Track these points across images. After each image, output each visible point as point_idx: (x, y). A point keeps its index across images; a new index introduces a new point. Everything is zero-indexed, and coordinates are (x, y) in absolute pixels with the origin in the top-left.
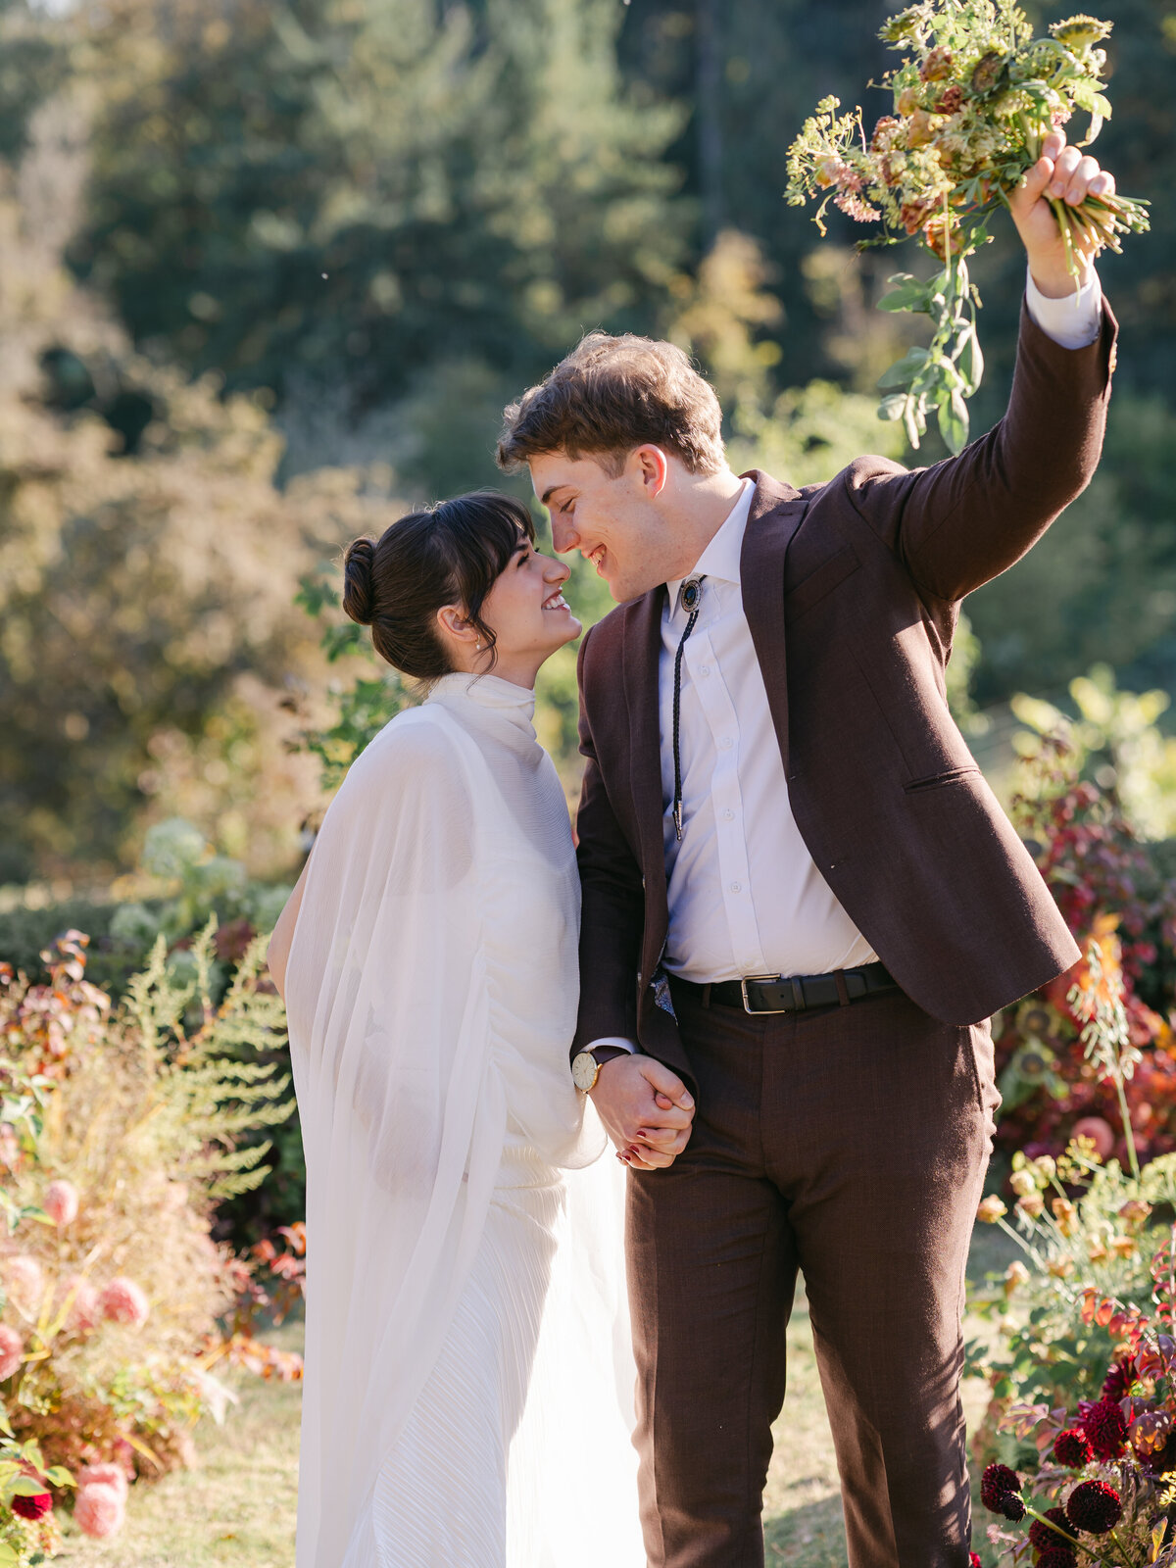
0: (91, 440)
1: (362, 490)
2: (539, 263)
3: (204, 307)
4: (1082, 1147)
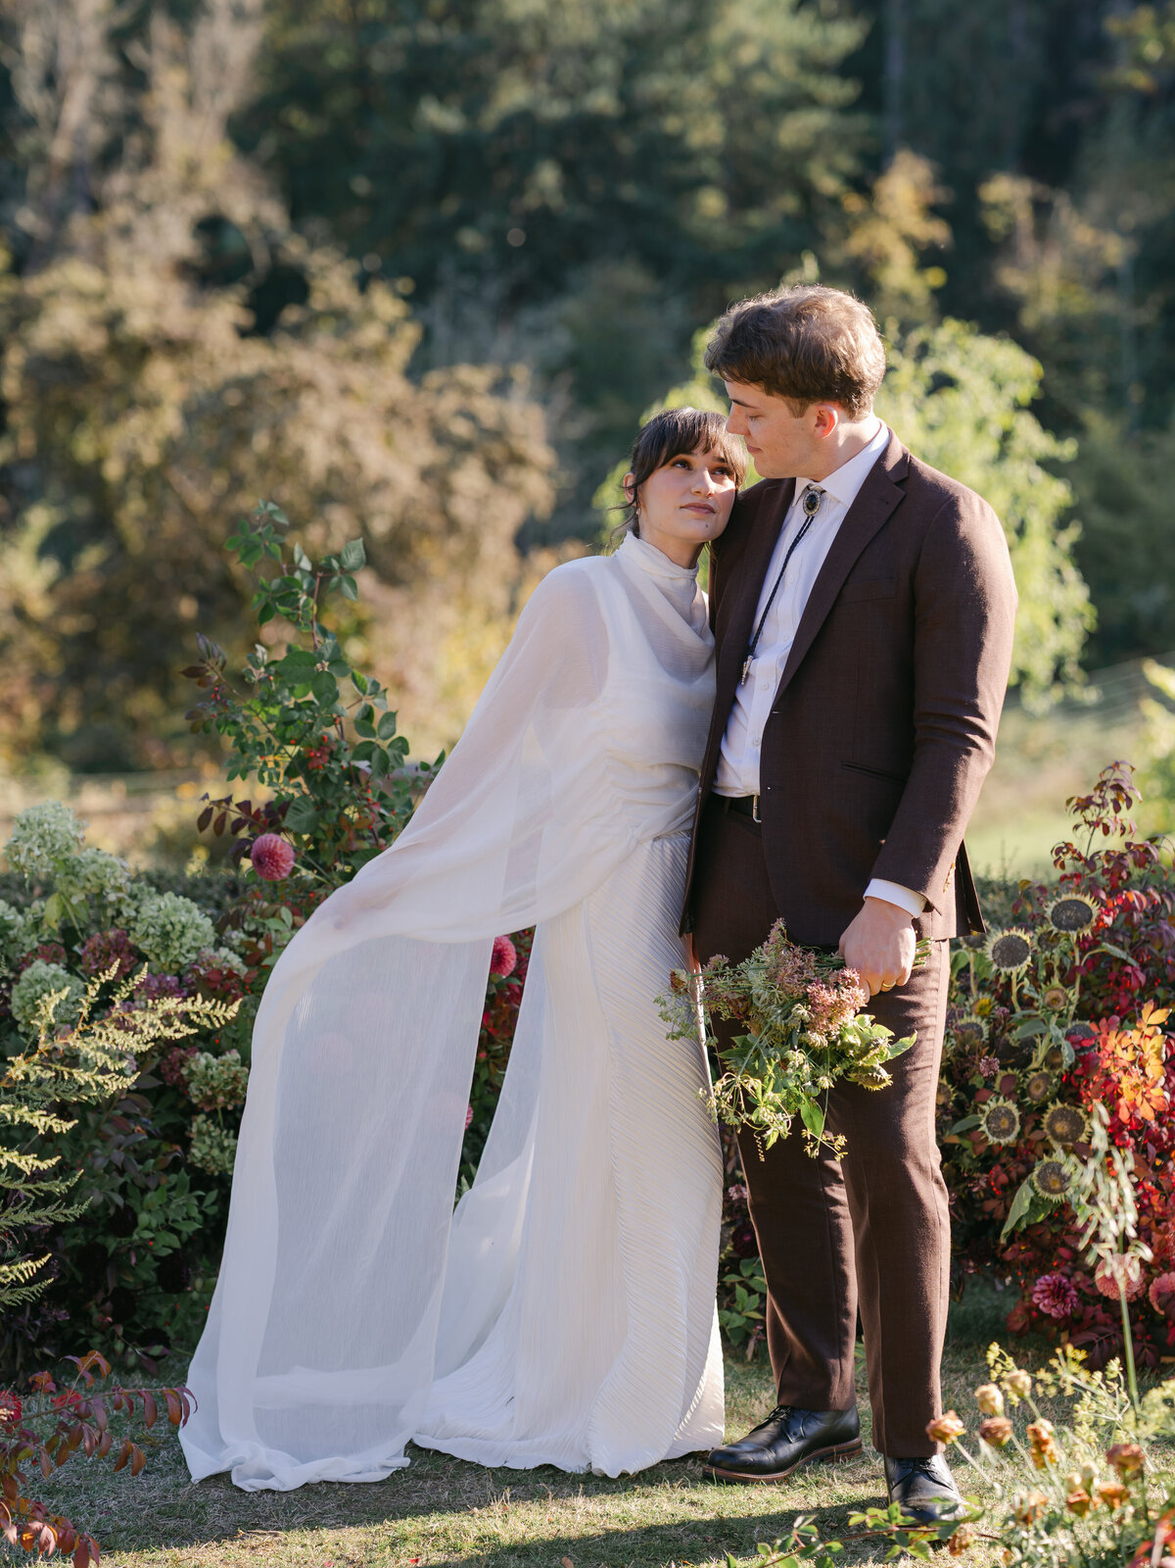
0: (224, 315)
1: (501, 387)
2: (709, 167)
3: (361, 185)
4: (1069, 1360)
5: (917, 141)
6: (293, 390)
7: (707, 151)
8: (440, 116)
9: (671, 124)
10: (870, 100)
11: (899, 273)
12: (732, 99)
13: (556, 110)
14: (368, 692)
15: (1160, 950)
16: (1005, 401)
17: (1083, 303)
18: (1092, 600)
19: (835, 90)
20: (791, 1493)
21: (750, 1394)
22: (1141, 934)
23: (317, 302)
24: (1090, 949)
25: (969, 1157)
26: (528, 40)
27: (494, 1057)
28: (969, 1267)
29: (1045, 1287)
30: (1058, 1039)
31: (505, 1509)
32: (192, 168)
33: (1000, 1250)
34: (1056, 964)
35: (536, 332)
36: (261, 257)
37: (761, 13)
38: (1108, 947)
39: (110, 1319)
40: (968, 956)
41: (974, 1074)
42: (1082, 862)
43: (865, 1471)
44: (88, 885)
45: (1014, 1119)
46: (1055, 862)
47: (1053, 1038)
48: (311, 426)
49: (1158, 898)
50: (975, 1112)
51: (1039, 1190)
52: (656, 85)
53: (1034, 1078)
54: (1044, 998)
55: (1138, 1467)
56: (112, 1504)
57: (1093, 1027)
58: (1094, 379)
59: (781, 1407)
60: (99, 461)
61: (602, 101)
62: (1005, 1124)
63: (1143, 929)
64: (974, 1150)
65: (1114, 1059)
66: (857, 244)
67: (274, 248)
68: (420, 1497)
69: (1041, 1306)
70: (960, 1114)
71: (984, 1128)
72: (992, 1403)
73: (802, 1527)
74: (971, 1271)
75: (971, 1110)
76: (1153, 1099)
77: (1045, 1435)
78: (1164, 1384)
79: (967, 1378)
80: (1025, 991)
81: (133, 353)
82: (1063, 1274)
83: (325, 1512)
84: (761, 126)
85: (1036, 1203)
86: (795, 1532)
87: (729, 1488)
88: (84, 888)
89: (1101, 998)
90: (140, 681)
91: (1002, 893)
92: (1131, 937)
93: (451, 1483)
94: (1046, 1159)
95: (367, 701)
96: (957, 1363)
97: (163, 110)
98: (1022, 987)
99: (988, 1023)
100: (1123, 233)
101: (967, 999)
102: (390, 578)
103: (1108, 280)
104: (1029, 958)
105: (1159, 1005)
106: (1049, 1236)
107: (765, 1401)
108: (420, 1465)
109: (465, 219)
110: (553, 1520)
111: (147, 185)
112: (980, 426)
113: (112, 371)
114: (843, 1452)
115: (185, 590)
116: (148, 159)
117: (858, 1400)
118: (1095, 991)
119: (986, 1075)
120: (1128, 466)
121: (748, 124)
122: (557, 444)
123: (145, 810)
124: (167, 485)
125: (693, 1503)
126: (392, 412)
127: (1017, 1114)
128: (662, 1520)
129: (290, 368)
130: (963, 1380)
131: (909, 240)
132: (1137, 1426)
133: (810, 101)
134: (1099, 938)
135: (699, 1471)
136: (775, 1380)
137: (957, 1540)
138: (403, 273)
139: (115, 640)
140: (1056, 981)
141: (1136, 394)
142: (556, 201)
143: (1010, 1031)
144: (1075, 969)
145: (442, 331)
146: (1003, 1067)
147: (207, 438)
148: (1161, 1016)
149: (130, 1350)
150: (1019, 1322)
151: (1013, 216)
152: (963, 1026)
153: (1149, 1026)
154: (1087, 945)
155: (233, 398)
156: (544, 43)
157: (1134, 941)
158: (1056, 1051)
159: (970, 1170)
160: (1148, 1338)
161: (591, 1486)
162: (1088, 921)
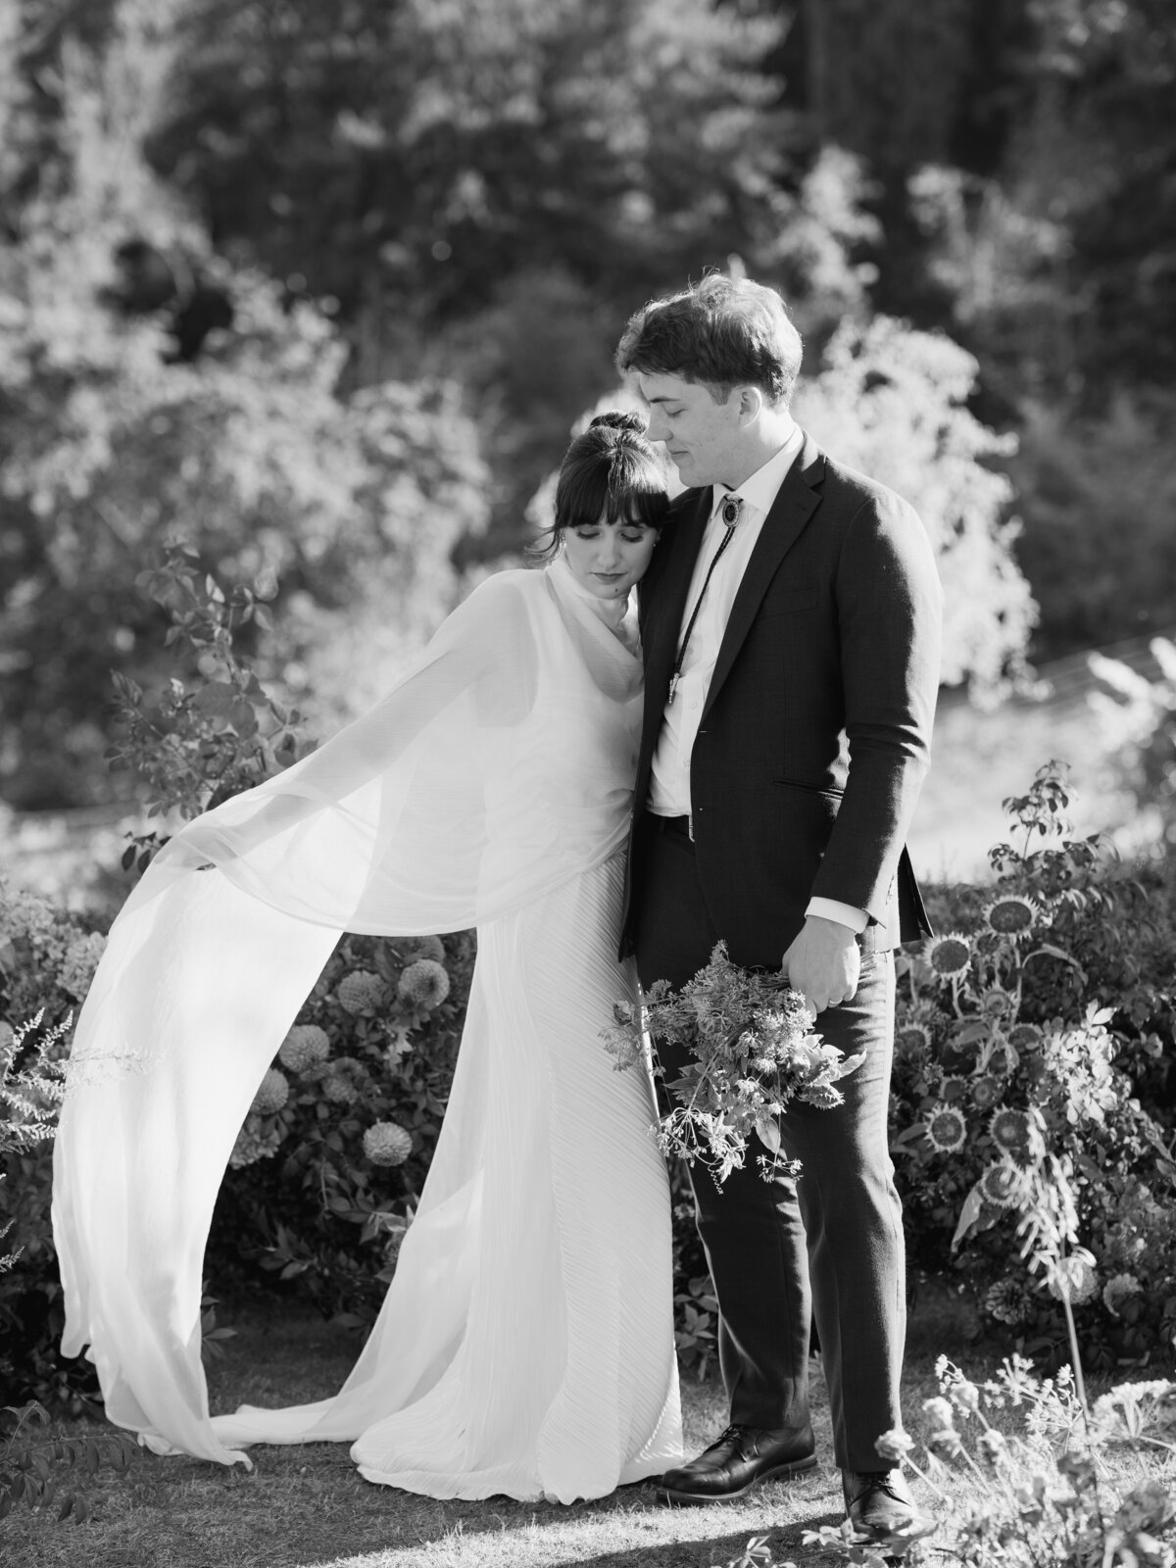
0: (149, 341)
1: (431, 404)
2: (633, 171)
3: (282, 205)
4: (1017, 1369)
5: (843, 136)
6: (220, 415)
7: (630, 155)
8: (359, 131)
9: (593, 129)
10: (794, 97)
11: (831, 272)
12: (654, 101)
13: (475, 120)
14: (288, 721)
15: (1102, 949)
16: (941, 396)
17: (1016, 294)
18: (1034, 595)
19: (759, 88)
20: (747, 1513)
21: (703, 1414)
22: (1082, 933)
23: (242, 325)
24: (1031, 950)
25: (917, 1166)
26: (444, 49)
27: (432, 1085)
28: (920, 1277)
29: (998, 1294)
30: (1001, 1043)
31: (458, 1542)
32: (111, 194)
33: (951, 1258)
34: (997, 967)
35: (466, 345)
36: (184, 282)
37: (679, 12)
38: (1048, 948)
39: (53, 1366)
40: (909, 963)
41: (918, 1082)
42: (1019, 863)
43: (821, 1488)
44: (13, 929)
45: (960, 1126)
46: (993, 864)
47: (996, 1042)
48: (239, 451)
49: (1097, 896)
50: (920, 1120)
51: (988, 1196)
52: (575, 90)
53: (978, 1084)
54: (985, 1002)
55: (1089, 1474)
56: (60, 1554)
57: (1036, 1029)
58: (1032, 370)
59: (733, 1425)
60: (27, 496)
61: (522, 109)
62: (951, 1131)
63: (1084, 928)
64: (921, 1159)
65: (1059, 1061)
66: (787, 243)
67: (197, 271)
68: (372, 1533)
69: (995, 1313)
70: (905, 1123)
71: (930, 1136)
72: (940, 1416)
73: (755, 1549)
74: (923, 1281)
75: (916, 1119)
76: (1102, 1099)
77: (994, 1447)
78: (1114, 1389)
79: (922, 1389)
80: (966, 996)
81: (58, 385)
82: (1016, 1280)
83: (276, 1553)
84: (685, 128)
85: (985, 1210)
86: (748, 1554)
87: (684, 1511)
88: (9, 932)
89: (1044, 1000)
90: (79, 716)
91: (943, 898)
92: (1072, 937)
93: (403, 1517)
94: (994, 1165)
95: (288, 730)
96: (912, 1374)
97: (78, 136)
98: (963, 992)
99: (930, 1029)
100: (1054, 220)
101: (908, 1007)
102: (326, 601)
103: (1041, 269)
104: (969, 963)
105: (1104, 1004)
106: (1000, 1243)
107: (718, 1421)
108: (371, 1501)
109: (389, 234)
110: (507, 1550)
111: (66, 213)
112: (917, 423)
113: (37, 404)
114: (798, 1469)
115: (120, 622)
116: (65, 187)
117: (812, 1416)
118: (1037, 992)
119: (930, 1082)
120: (1069, 456)
121: (671, 126)
122: (490, 458)
123: (85, 847)
124: (97, 517)
125: (647, 1528)
126: (322, 434)
127: (962, 1120)
128: (616, 1547)
129: (216, 394)
130: (918, 1391)
131: (839, 237)
132: (1087, 1433)
133: (732, 100)
134: (1040, 939)
135: (653, 1495)
136: (727, 1399)
137: (912, 1556)
138: (328, 291)
139: (52, 675)
140: (997, 985)
141: (1075, 384)
142: (481, 213)
143: (952, 1037)
144: (1015, 972)
145: (370, 349)
146: (947, 1074)
147: (136, 467)
148: (1106, 1015)
149: (75, 1396)
150: (972, 1331)
151: (943, 209)
152: (905, 1034)
153: (1094, 1026)
154: (1027, 947)
155: (160, 426)
156: (461, 53)
157: (1076, 940)
158: (1000, 1055)
159: (917, 1179)
160: (1104, 1340)
161: (544, 1515)
162: (1028, 922)
